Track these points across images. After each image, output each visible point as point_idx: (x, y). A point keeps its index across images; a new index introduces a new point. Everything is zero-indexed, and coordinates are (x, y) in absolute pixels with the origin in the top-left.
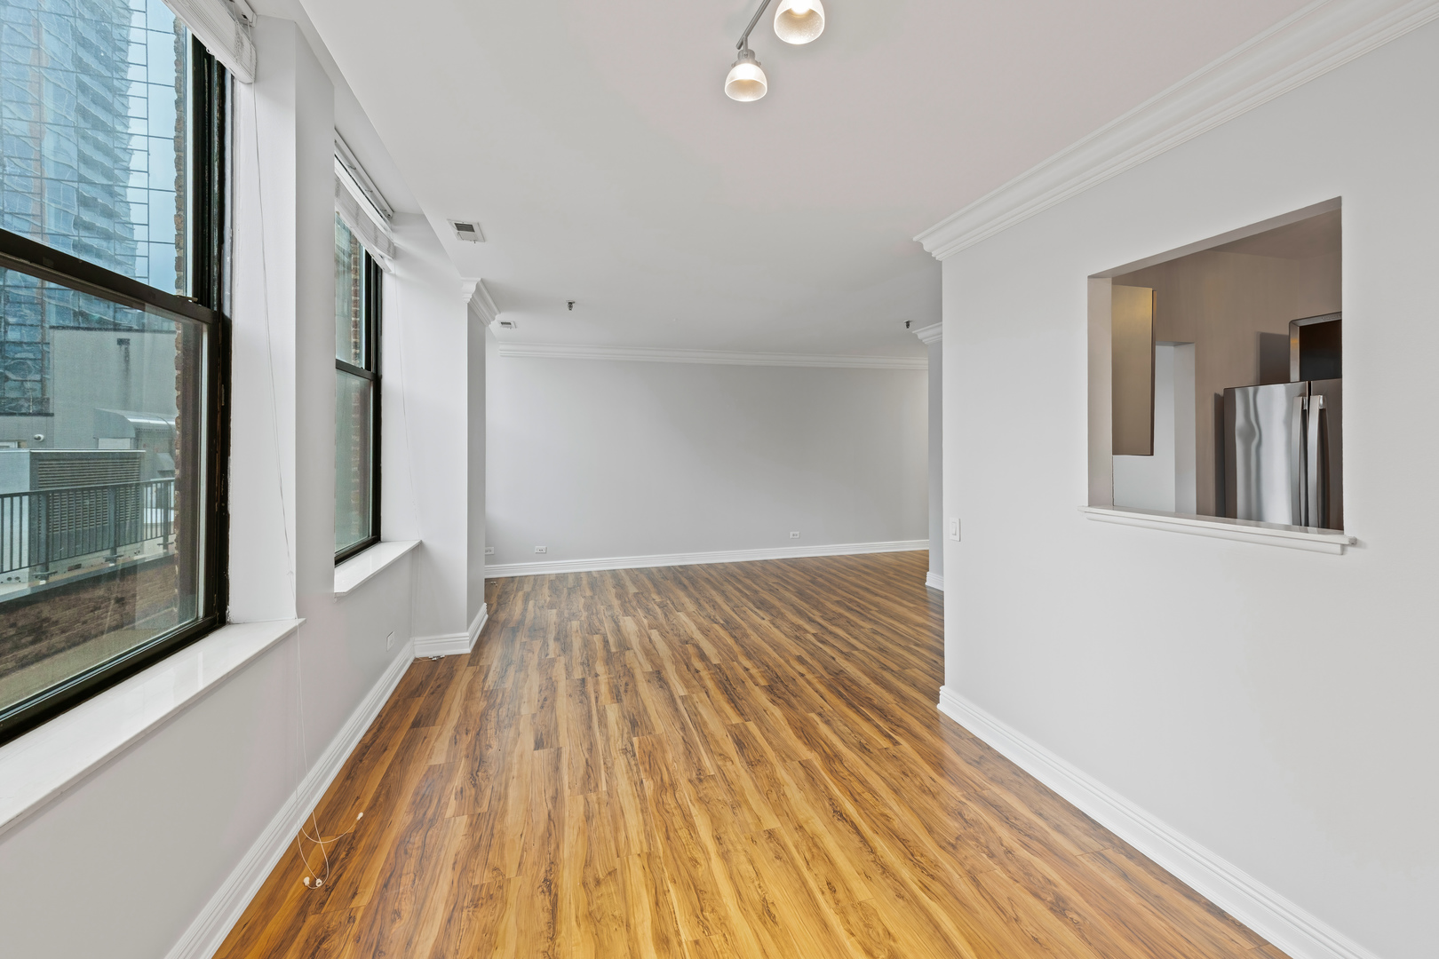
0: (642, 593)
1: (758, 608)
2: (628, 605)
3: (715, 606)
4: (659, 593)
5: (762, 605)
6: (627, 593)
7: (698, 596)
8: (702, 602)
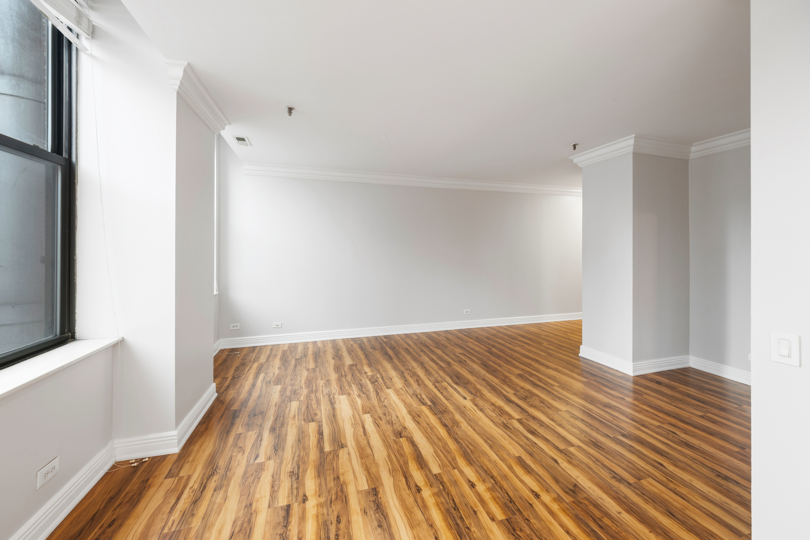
0: (356, 365)
1: (457, 384)
2: (344, 379)
3: (419, 381)
4: (370, 365)
5: (458, 379)
6: (344, 365)
7: (402, 369)
8: (406, 375)
